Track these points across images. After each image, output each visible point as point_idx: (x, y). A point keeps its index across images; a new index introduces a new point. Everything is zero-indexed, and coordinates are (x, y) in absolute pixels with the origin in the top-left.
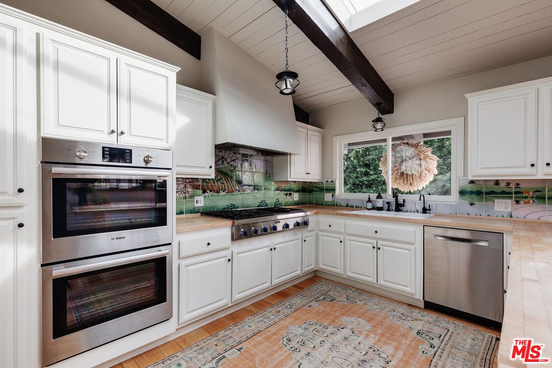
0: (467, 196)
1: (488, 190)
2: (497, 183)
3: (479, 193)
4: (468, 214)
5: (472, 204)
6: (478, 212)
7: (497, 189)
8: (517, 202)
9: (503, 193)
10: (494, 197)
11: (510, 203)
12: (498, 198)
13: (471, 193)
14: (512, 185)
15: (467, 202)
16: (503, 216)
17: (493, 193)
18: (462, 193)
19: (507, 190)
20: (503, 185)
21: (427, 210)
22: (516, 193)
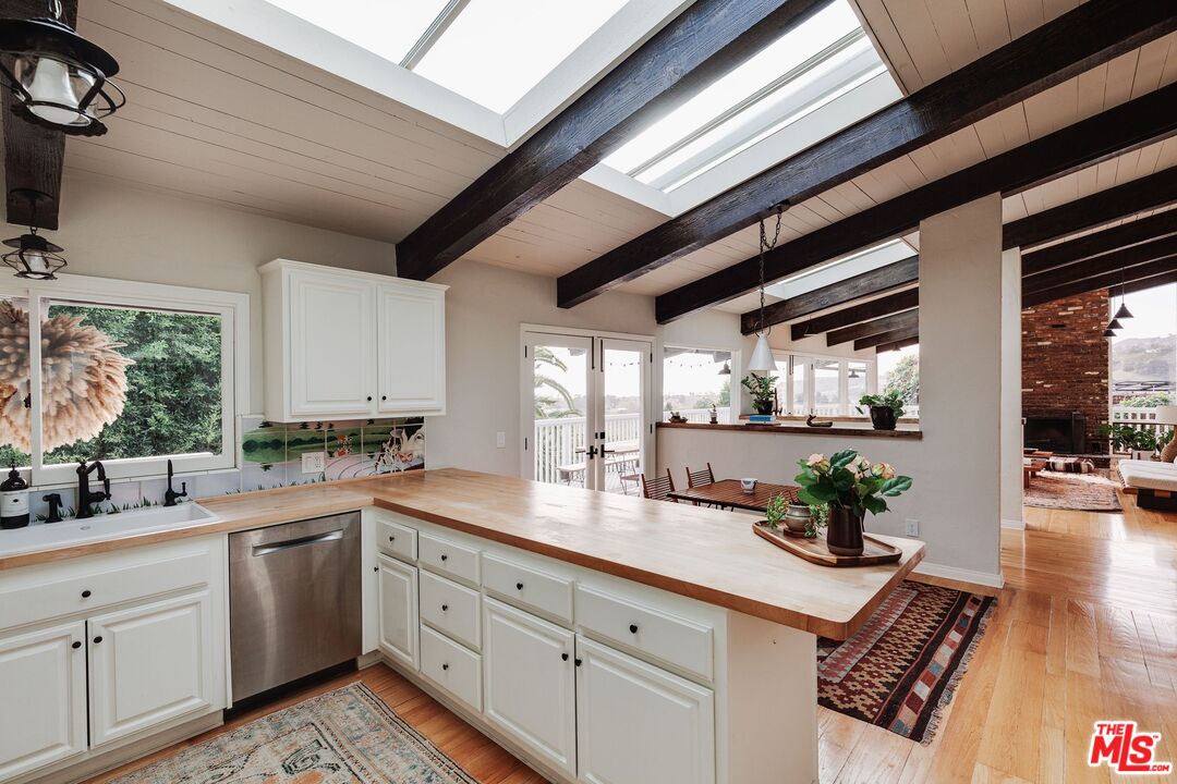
0: (258, 455)
1: (292, 439)
2: (304, 425)
3: (277, 445)
4: (261, 488)
5: (266, 468)
6: (277, 481)
7: (303, 435)
8: (331, 454)
9: (313, 440)
10: (301, 449)
11: (322, 459)
12: (307, 450)
13: (265, 445)
14: (324, 428)
15: (258, 465)
16: (313, 481)
17: (299, 442)
18: (249, 447)
19: (318, 437)
20: (312, 429)
21: (178, 495)
22: (330, 439)
